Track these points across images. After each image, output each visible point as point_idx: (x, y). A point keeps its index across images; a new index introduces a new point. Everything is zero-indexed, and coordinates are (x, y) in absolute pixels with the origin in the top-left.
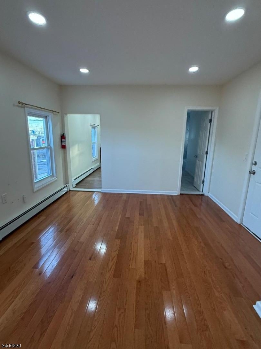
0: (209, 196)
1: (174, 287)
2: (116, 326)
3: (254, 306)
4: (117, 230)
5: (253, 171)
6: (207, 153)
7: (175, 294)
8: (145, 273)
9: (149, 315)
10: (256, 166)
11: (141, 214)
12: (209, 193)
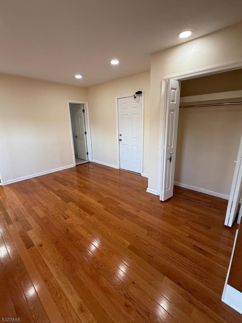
0: (93, 161)
1: (120, 202)
2: (115, 225)
3: (146, 191)
4: (61, 199)
5: (120, 139)
6: (86, 133)
7: (123, 203)
8: (104, 205)
9: (122, 214)
10: (122, 136)
11: (65, 185)
12: (93, 160)
